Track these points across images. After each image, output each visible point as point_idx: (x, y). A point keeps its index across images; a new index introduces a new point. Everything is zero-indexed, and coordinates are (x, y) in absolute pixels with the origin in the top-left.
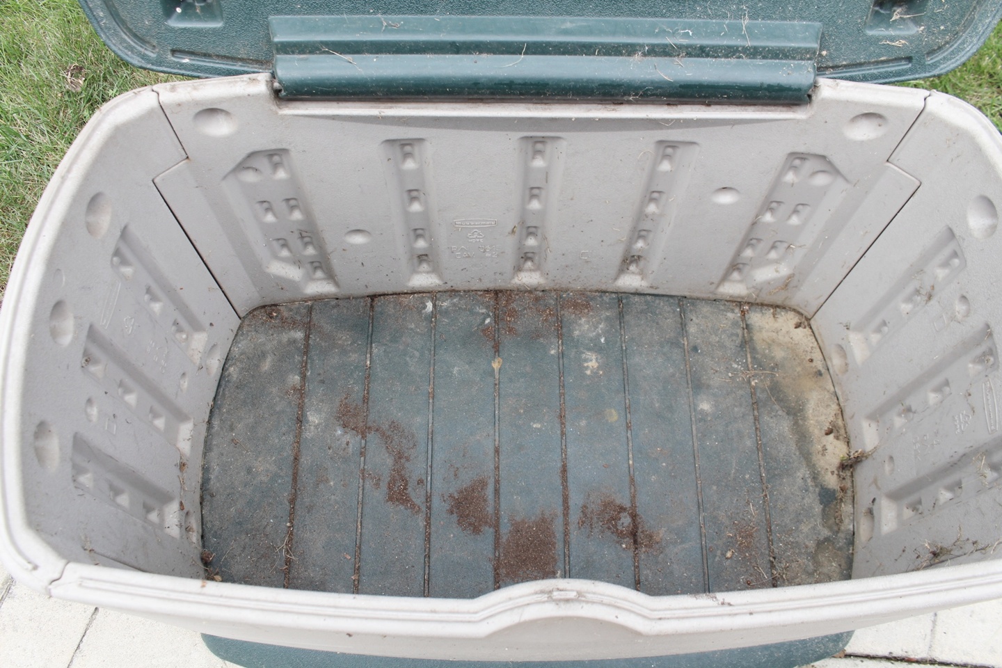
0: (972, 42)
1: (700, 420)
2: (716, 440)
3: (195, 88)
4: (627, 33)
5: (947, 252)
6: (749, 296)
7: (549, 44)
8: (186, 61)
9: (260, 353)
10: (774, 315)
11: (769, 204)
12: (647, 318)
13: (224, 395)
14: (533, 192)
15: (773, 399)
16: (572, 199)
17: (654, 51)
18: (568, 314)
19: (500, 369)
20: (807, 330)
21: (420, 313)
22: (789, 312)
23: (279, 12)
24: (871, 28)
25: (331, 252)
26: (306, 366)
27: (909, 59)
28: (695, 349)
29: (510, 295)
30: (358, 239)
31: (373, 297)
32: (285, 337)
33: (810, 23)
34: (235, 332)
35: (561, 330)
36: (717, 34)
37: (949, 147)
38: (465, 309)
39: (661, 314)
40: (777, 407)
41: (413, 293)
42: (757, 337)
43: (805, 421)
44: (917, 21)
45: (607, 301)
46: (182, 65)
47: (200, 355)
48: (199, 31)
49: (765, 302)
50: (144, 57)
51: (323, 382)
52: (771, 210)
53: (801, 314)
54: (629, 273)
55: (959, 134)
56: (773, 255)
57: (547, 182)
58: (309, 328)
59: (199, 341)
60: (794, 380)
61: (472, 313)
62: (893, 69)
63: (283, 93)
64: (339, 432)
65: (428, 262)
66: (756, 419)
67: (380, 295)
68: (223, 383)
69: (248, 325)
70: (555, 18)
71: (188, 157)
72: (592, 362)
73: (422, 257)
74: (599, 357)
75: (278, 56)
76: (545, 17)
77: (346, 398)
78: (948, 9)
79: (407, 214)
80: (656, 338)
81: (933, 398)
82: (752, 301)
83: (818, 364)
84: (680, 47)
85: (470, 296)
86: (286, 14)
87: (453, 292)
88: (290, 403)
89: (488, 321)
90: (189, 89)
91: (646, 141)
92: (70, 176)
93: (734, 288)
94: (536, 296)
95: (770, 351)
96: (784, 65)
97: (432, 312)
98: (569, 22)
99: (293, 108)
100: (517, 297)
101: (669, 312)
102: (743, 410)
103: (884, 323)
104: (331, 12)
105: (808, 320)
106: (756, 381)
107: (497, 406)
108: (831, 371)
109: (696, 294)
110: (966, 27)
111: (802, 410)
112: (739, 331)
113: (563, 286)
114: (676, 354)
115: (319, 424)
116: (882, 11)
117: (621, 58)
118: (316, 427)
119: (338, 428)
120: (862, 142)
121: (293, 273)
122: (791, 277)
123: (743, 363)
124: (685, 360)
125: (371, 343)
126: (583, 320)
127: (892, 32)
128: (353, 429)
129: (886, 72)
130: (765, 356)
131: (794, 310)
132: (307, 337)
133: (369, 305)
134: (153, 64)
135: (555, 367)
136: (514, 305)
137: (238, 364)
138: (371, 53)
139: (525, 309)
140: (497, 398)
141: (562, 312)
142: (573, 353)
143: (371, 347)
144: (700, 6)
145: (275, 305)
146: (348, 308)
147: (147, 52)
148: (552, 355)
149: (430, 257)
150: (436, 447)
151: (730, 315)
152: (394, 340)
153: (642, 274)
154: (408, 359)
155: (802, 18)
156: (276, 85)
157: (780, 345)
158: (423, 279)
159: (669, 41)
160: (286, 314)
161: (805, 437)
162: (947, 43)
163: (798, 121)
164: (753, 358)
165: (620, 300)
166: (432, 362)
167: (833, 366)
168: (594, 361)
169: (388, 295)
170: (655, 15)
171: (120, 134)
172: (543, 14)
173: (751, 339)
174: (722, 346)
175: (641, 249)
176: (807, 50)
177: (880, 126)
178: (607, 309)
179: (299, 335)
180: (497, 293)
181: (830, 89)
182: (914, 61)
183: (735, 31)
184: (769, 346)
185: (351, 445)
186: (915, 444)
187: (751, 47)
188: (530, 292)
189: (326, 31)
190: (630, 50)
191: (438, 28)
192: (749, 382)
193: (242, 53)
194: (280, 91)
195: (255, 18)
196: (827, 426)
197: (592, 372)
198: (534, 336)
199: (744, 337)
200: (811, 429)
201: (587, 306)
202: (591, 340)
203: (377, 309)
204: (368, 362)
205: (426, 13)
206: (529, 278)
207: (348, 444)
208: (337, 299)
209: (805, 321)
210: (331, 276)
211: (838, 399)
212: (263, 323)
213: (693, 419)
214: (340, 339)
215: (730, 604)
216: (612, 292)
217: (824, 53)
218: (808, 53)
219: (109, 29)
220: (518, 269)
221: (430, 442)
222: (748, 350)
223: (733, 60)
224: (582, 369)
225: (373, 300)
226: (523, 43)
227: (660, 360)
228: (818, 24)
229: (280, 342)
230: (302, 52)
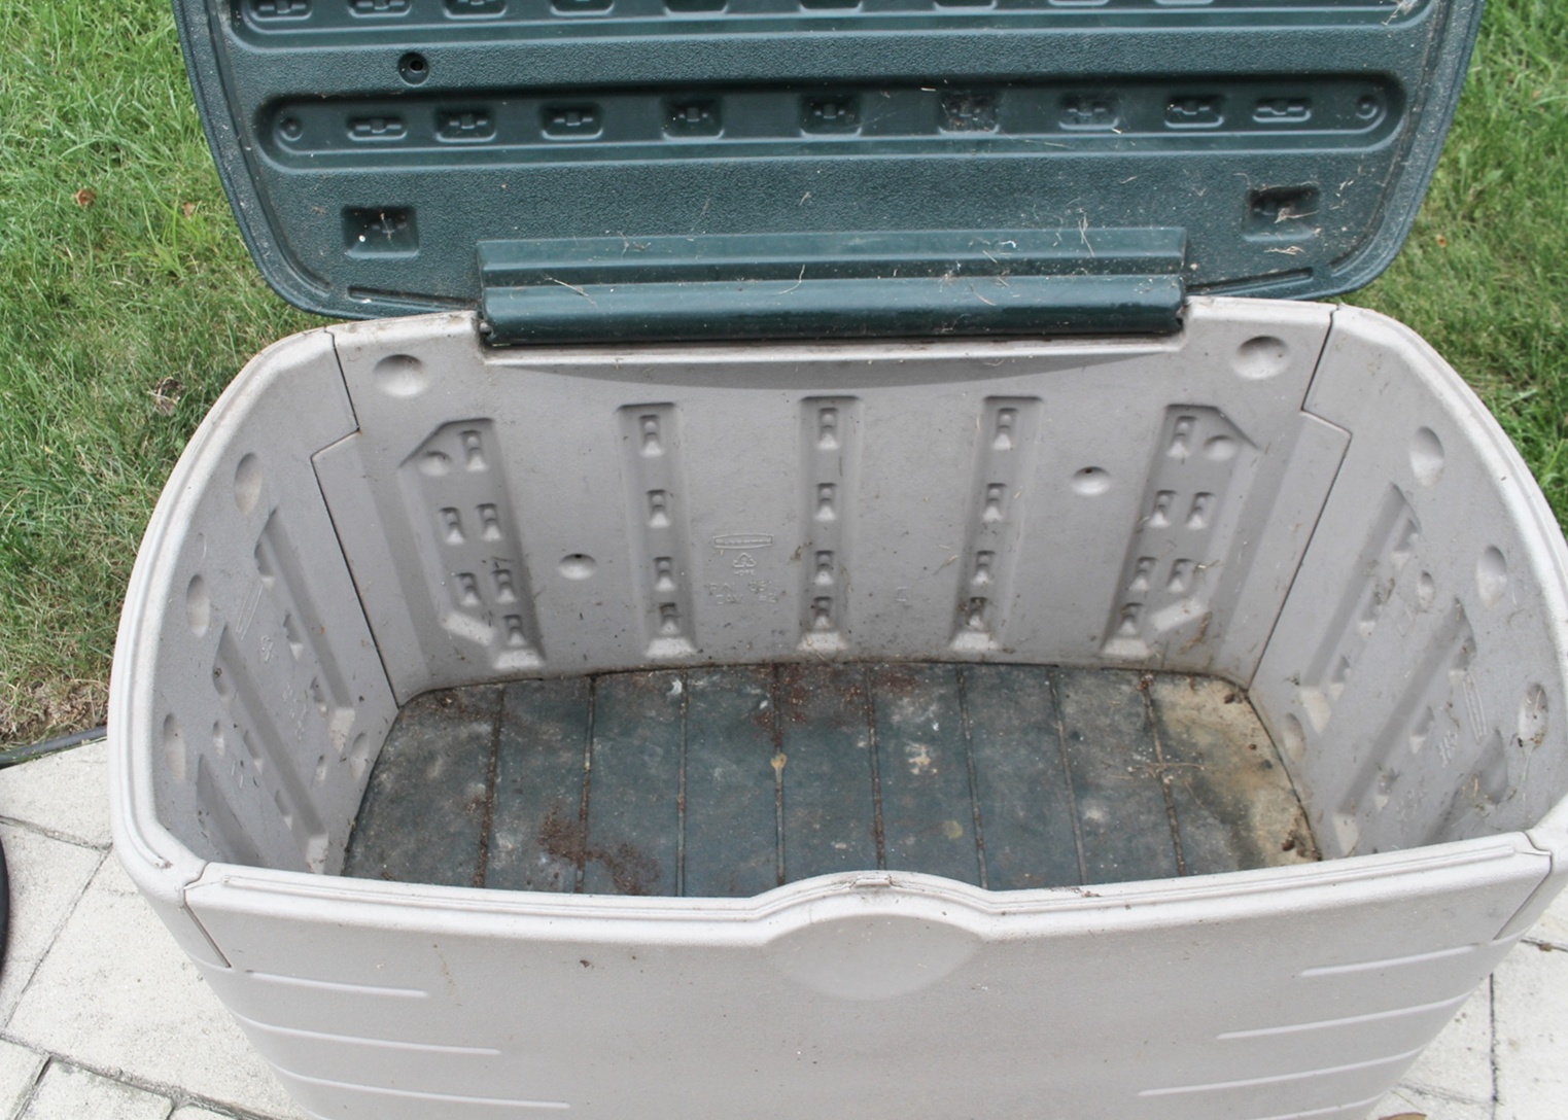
0: (1387, 246)
1: (1088, 834)
2: (1114, 861)
3: (381, 328)
4: (934, 248)
5: (1400, 525)
6: (1152, 658)
7: (833, 265)
8: (367, 301)
9: (426, 754)
10: (1192, 686)
11: (1157, 497)
12: (1000, 696)
13: (371, 812)
14: (824, 491)
15: (1199, 802)
16: (877, 497)
17: (972, 269)
18: (884, 693)
19: (784, 770)
20: (1245, 706)
21: (664, 696)
22: (1215, 682)
23: (491, 236)
24: (1252, 233)
25: (538, 594)
26: (494, 771)
27: (1308, 271)
28: (1075, 735)
29: (796, 669)
30: (577, 572)
31: (594, 676)
32: (464, 732)
33: (1169, 228)
34: (391, 724)
35: (874, 715)
36: (1048, 245)
37: (1373, 374)
38: (730, 690)
39: (1021, 690)
40: (1205, 813)
41: (653, 670)
42: (1168, 716)
43: (1250, 831)
44: (1309, 222)
45: (941, 673)
46: (361, 306)
47: (343, 740)
48: (387, 262)
49: (1178, 669)
50: (313, 297)
51: (519, 791)
52: (1161, 508)
53: (1231, 683)
54: (970, 631)
55: (1381, 355)
56: (1177, 586)
57: (841, 474)
58: (499, 719)
59: (344, 720)
60: (1229, 774)
61: (740, 693)
62: (1289, 285)
63: (493, 336)
64: (544, 860)
65: (674, 618)
66: (1175, 831)
67: (604, 674)
68: (371, 795)
69: (410, 717)
70: (840, 233)
71: (358, 430)
72: (921, 758)
73: (668, 609)
74: (931, 749)
75: (488, 289)
76: (826, 233)
77: (554, 813)
78: (1346, 205)
79: (647, 531)
80: (1016, 722)
81: (1416, 742)
82: (1157, 667)
83: (1265, 752)
84: (1003, 263)
85: (736, 672)
86: (499, 238)
87: (711, 667)
88: (470, 821)
89: (764, 705)
90: (373, 329)
91: (969, 396)
92: (222, 423)
93: (1128, 647)
94: (834, 670)
95: (1189, 735)
96: (1140, 280)
97: (681, 694)
98: (858, 239)
99: (504, 357)
100: (807, 672)
101: (1033, 687)
102: (1152, 818)
103: (1345, 663)
104: (557, 235)
105: (1245, 691)
106: (1171, 777)
107: (780, 820)
108: (1285, 760)
109: (1073, 660)
110: (1377, 229)
111: (1242, 817)
112: (1141, 710)
113: (874, 654)
114: (1047, 743)
115: (513, 850)
116: (1265, 213)
117: (927, 279)
118: (509, 853)
119: (541, 854)
120: (1261, 382)
121: (481, 633)
122: (1207, 617)
123: (1149, 753)
124: (1059, 751)
125: (592, 738)
126: (906, 700)
127: (1280, 237)
128: (565, 856)
129: (1281, 289)
130: (1182, 742)
131: (1223, 679)
132: (496, 732)
133: (588, 686)
134: (324, 306)
135: (865, 764)
136: (802, 683)
137: (394, 769)
138: (607, 282)
139: (819, 687)
140: (780, 810)
141: (874, 691)
142: (891, 746)
143: (592, 743)
144: (1024, 212)
145: (450, 689)
146: (556, 692)
147: (318, 292)
148: (861, 749)
149: (680, 610)
150: (689, 878)
151: (1125, 688)
152: (626, 732)
153: (989, 630)
154: (646, 758)
155: (1158, 223)
156: (484, 326)
157: (1203, 726)
158: (668, 647)
159: (986, 255)
160: (465, 701)
161: (1252, 854)
162: (1355, 249)
163: (1170, 355)
164: (1164, 745)
165: (959, 673)
166: (682, 761)
167: (1286, 751)
168: (924, 755)
169: (615, 672)
170: (967, 225)
171: (282, 381)
172: (826, 230)
173: (1159, 720)
174: (1115, 730)
175: (984, 586)
176: (1169, 261)
177: (1280, 356)
178: (941, 685)
179: (484, 728)
180: (777, 668)
181: (1203, 308)
182: (1316, 274)
183: (1072, 240)
184: (1188, 729)
185: (561, 878)
186: (1399, 812)
187: (1094, 259)
188: (826, 665)
189: (550, 257)
190: (938, 268)
191: (692, 249)
192: (1160, 779)
193: (440, 290)
194: (488, 334)
195: (460, 244)
196: (1285, 838)
197: (921, 770)
198: (832, 724)
199: (1148, 717)
200: (1260, 843)
201: (910, 682)
202: (918, 727)
203: (601, 692)
204: (588, 764)
205: (676, 232)
206: (823, 642)
207: (556, 876)
208: (541, 679)
209: (1239, 693)
210: (535, 643)
211: (1299, 800)
212: (431, 714)
213: (1078, 832)
214: (545, 733)
215: (1097, 896)
216: (946, 663)
217: (1194, 266)
218: (1169, 264)
219: (273, 263)
220: (807, 628)
221: (680, 872)
222: (1156, 735)
223: (1072, 277)
224: (907, 766)
225: (593, 680)
226: (800, 264)
227: (1023, 752)
228: (1179, 229)
229: (456, 738)
230: (519, 283)
